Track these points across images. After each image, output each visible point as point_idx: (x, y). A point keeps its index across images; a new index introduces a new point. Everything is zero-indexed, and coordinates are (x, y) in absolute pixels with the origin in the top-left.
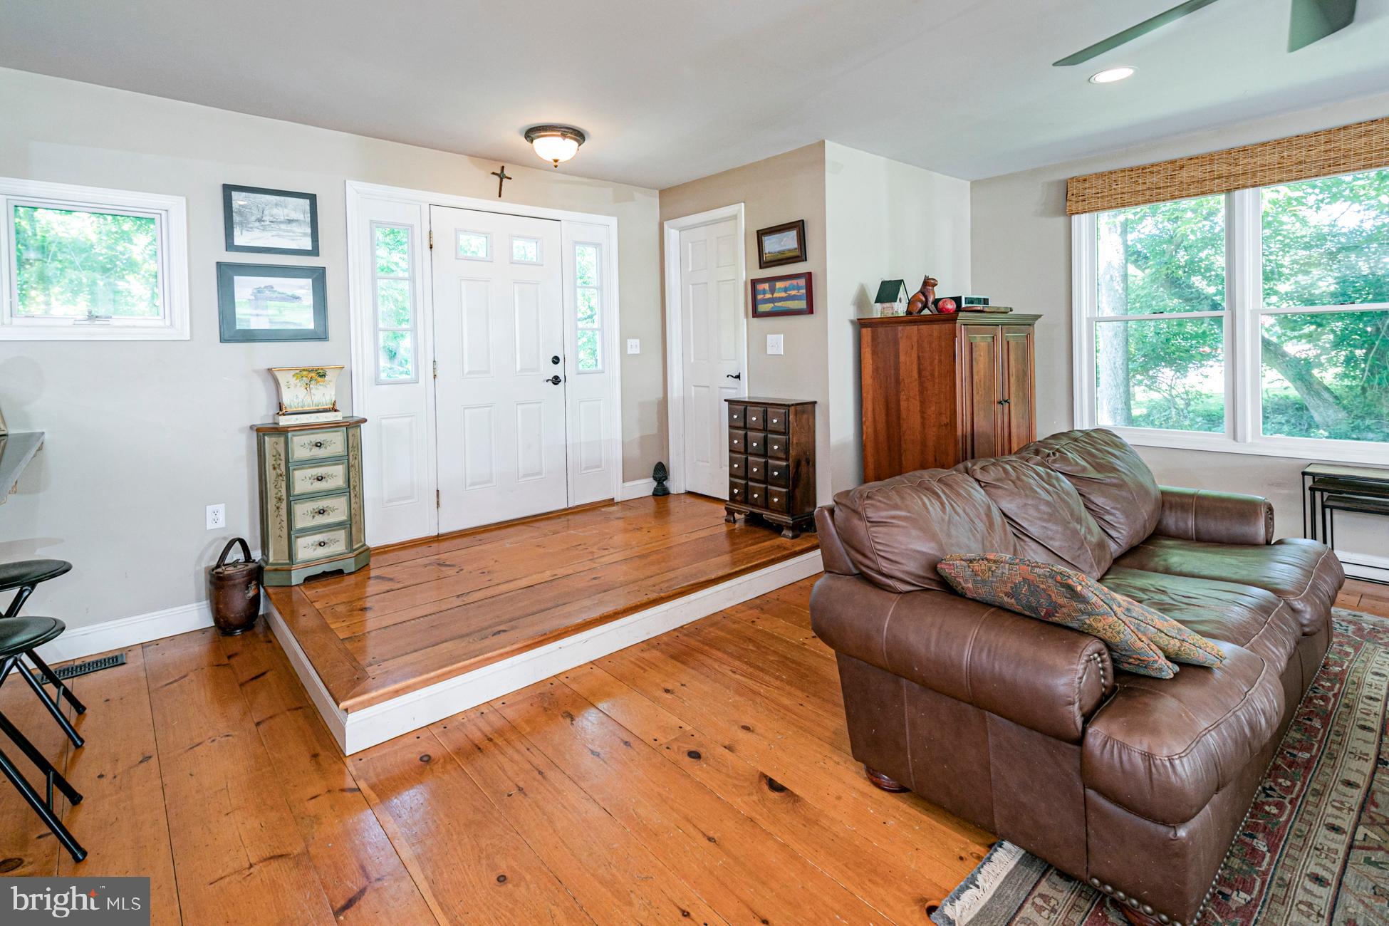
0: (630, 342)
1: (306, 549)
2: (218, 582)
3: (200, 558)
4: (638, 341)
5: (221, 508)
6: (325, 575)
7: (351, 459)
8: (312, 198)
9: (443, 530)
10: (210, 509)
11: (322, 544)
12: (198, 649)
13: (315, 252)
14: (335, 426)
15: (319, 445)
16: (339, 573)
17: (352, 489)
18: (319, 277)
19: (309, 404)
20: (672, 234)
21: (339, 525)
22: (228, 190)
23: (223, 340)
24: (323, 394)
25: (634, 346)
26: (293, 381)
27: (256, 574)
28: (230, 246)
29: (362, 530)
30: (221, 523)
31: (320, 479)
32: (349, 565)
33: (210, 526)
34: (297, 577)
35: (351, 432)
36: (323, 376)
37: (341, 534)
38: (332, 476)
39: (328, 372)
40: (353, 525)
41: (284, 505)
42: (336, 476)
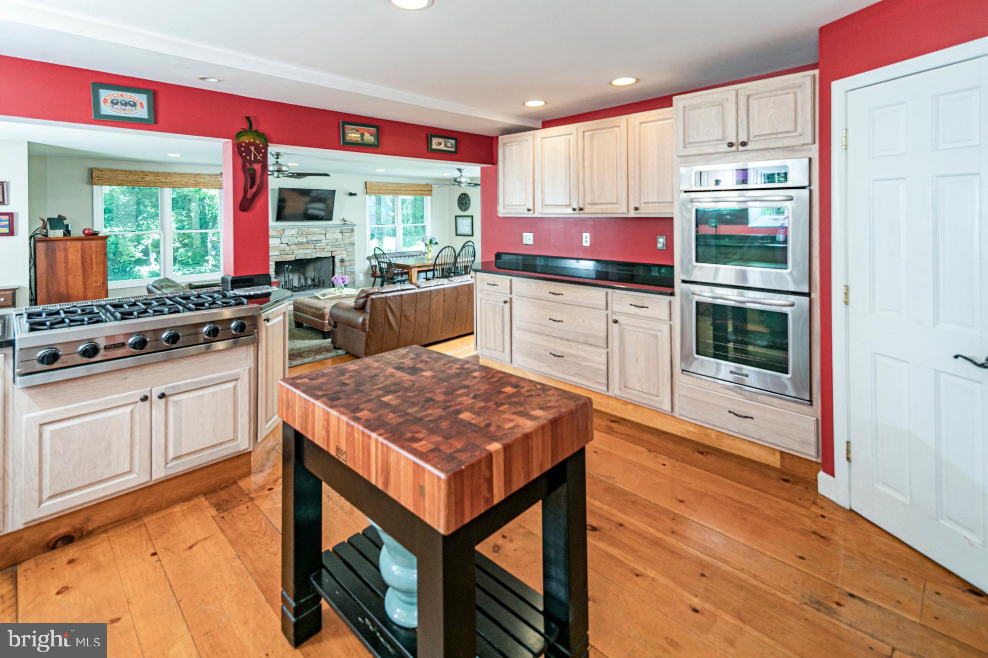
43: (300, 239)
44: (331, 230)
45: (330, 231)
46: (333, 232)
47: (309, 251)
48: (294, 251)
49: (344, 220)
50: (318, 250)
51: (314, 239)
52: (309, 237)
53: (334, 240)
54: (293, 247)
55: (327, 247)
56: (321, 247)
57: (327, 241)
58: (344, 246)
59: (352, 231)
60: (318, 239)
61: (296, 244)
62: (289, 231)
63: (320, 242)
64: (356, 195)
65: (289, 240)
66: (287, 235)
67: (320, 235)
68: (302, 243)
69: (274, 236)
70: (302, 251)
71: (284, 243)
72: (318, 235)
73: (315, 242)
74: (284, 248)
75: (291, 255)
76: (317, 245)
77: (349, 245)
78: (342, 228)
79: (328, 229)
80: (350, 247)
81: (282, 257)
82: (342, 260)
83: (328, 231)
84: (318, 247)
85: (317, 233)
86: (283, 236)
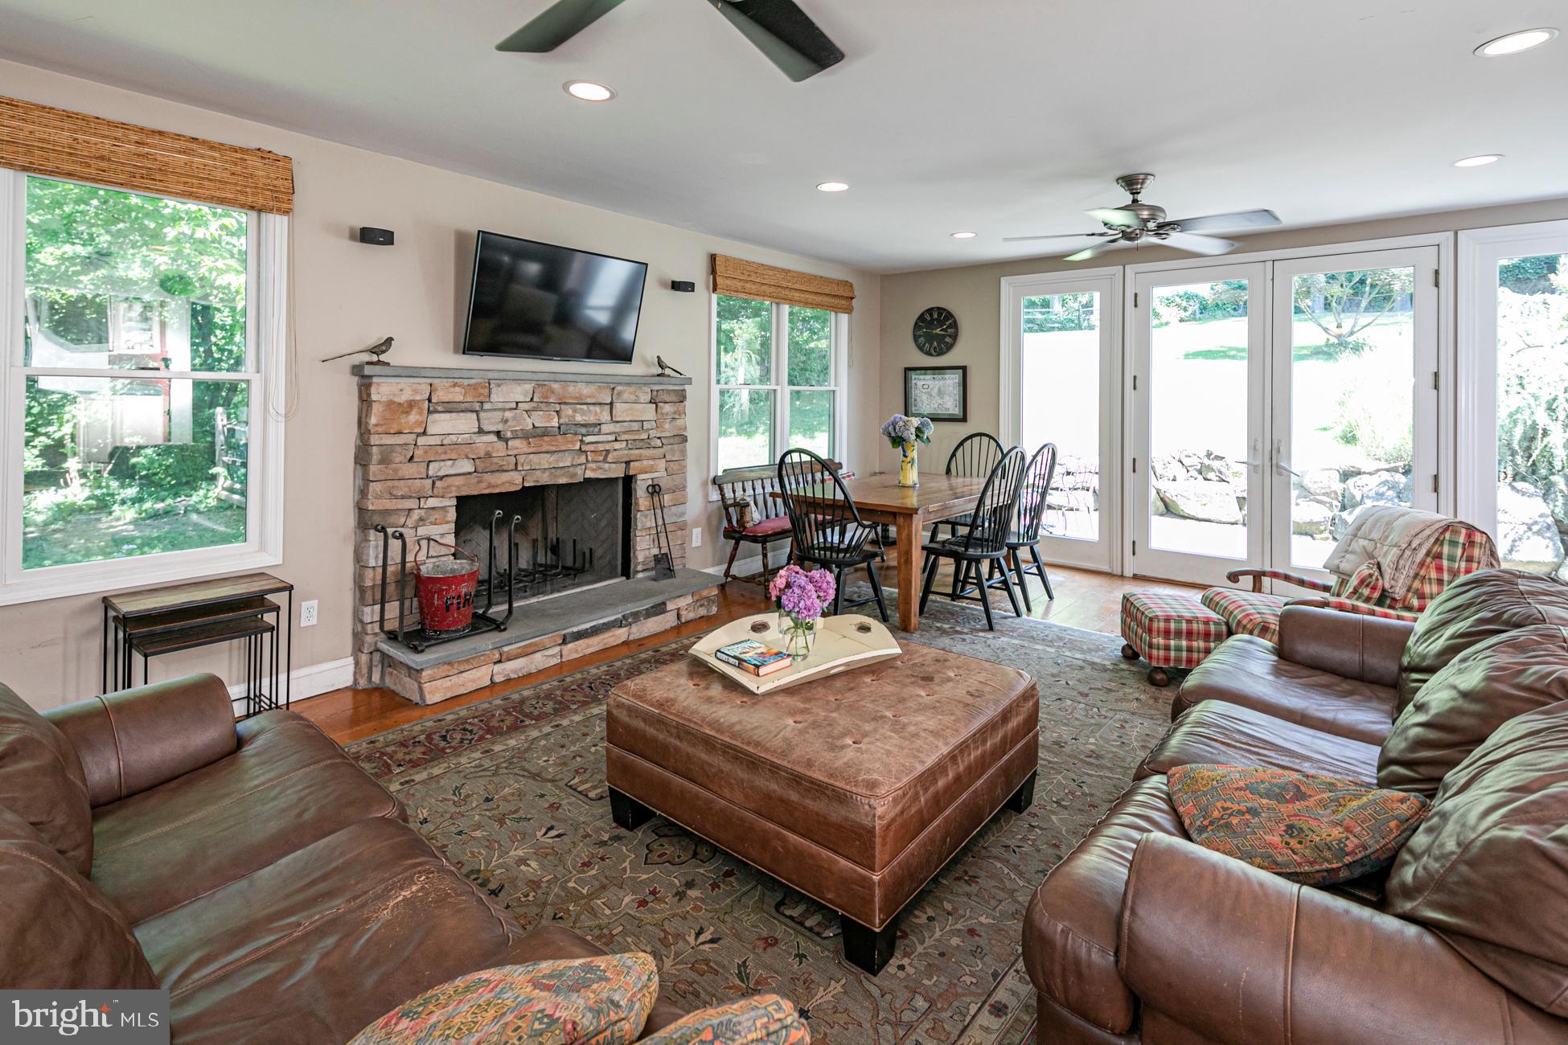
43: (539, 420)
44: (627, 392)
45: (626, 396)
46: (632, 396)
47: (567, 459)
48: (521, 459)
49: (661, 364)
50: (589, 456)
51: (579, 418)
52: (568, 411)
53: (636, 426)
54: (517, 445)
55: (617, 446)
56: (599, 447)
57: (617, 428)
58: (658, 443)
59: (682, 398)
60: (592, 419)
61: (526, 436)
62: (504, 388)
63: (597, 430)
64: (693, 290)
65: (506, 421)
66: (500, 406)
67: (597, 409)
68: (544, 433)
69: (455, 405)
70: (545, 461)
71: (489, 432)
72: (592, 407)
73: (583, 430)
74: (490, 449)
75: (511, 473)
76: (588, 439)
77: (672, 441)
78: (656, 388)
79: (619, 388)
80: (676, 446)
81: (480, 482)
82: (653, 486)
83: (619, 394)
84: (591, 447)
85: (589, 401)
86: (486, 406)
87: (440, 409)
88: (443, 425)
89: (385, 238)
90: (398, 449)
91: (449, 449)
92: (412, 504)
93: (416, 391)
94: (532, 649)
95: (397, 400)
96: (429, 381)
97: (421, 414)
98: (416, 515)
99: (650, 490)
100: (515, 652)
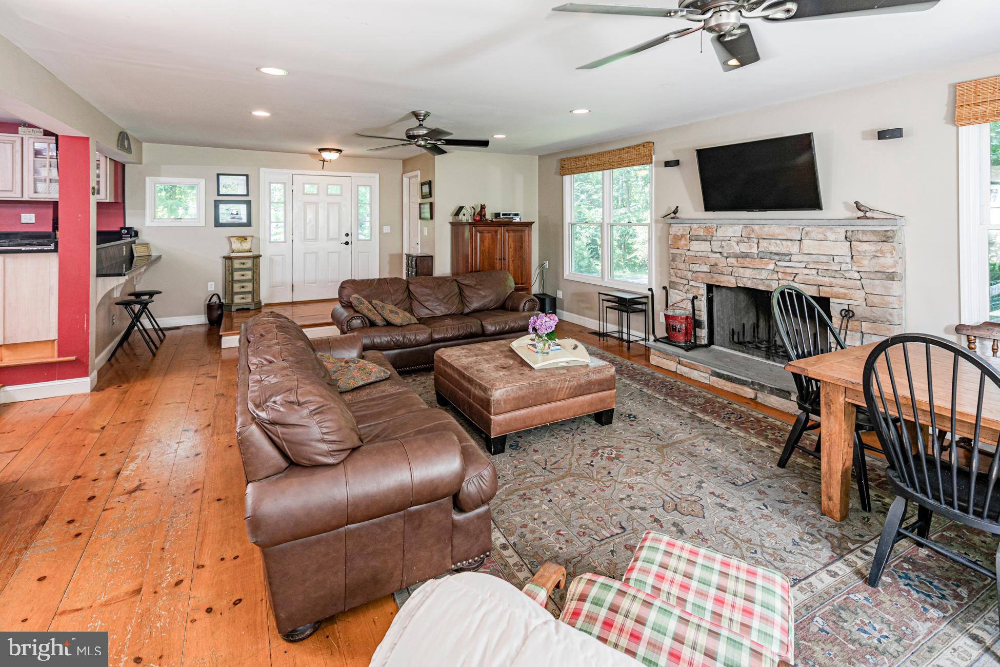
0: (385, 228)
1: (237, 299)
2: (210, 308)
3: (205, 301)
4: (389, 227)
5: (213, 283)
6: (243, 309)
7: (255, 270)
8: (247, 176)
9: (294, 300)
10: (209, 283)
11: (243, 298)
12: (203, 330)
13: (247, 195)
14: (248, 257)
15: (243, 264)
16: (248, 309)
17: (255, 280)
18: (248, 203)
19: (241, 249)
20: (405, 180)
21: (249, 292)
22: (218, 175)
23: (215, 226)
24: (246, 245)
25: (386, 229)
26: (236, 241)
27: (221, 305)
28: (219, 195)
29: (259, 295)
30: (213, 289)
31: (243, 275)
32: (252, 307)
33: (209, 290)
34: (234, 309)
35: (255, 260)
36: (246, 239)
37: (250, 296)
38: (247, 275)
39: (248, 238)
40: (255, 292)
41: (231, 284)
42: (249, 275)
43: (744, 248)
44: (815, 233)
45: (813, 235)
46: (821, 236)
47: (764, 274)
48: (735, 269)
49: (858, 206)
50: (780, 275)
51: (773, 249)
52: (764, 244)
53: (824, 259)
54: (732, 260)
55: (806, 271)
56: (789, 270)
57: (806, 258)
58: (857, 276)
59: (886, 238)
60: (784, 251)
61: (737, 256)
62: (723, 228)
63: (788, 258)
64: (901, 136)
65: (723, 247)
66: (721, 238)
67: (789, 243)
68: (746, 256)
69: (700, 237)
70: (748, 273)
71: (716, 252)
72: (784, 242)
73: (777, 257)
74: (717, 261)
75: (729, 276)
76: (779, 264)
77: (872, 276)
78: (850, 228)
79: (807, 229)
80: (877, 282)
81: (712, 278)
82: (848, 311)
83: (807, 233)
84: (781, 270)
85: (780, 237)
86: (714, 238)
87: (693, 239)
88: (696, 246)
89: (677, 163)
90: (678, 255)
91: (697, 259)
92: (685, 282)
93: (684, 230)
94: (693, 367)
95: (678, 234)
96: (689, 225)
97: (686, 240)
98: (687, 287)
99: (843, 312)
100: (685, 363)
